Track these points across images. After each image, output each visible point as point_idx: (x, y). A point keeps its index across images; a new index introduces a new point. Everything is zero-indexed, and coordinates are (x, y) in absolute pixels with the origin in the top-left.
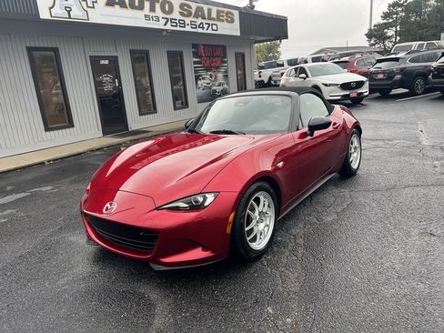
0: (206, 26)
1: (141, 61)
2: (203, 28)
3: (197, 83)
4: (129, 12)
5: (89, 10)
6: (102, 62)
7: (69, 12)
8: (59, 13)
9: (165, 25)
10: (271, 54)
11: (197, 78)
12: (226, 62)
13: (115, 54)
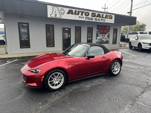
0: (100, 20)
1: (78, 30)
2: (99, 20)
3: (97, 37)
4: (74, 16)
5: (62, 15)
6: (66, 29)
7: (56, 16)
8: (53, 16)
9: (86, 19)
10: (142, 29)
12: (109, 31)
13: (70, 27)
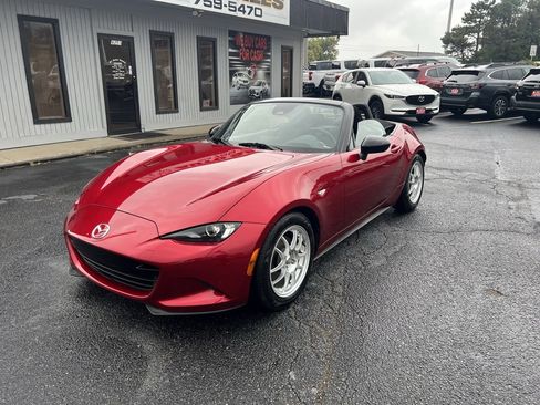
0: (248, 10)
1: (163, 45)
2: (244, 12)
3: (231, 80)
6: (114, 43)
9: (196, 3)
10: (326, 52)
11: (232, 74)
12: (269, 57)
13: (130, 34)
